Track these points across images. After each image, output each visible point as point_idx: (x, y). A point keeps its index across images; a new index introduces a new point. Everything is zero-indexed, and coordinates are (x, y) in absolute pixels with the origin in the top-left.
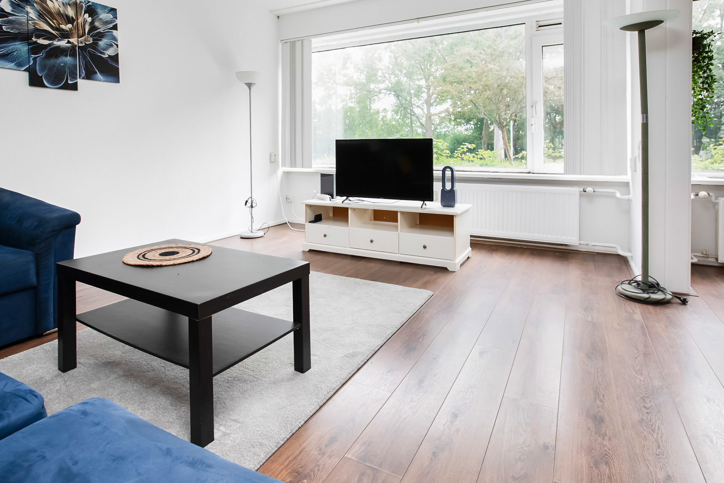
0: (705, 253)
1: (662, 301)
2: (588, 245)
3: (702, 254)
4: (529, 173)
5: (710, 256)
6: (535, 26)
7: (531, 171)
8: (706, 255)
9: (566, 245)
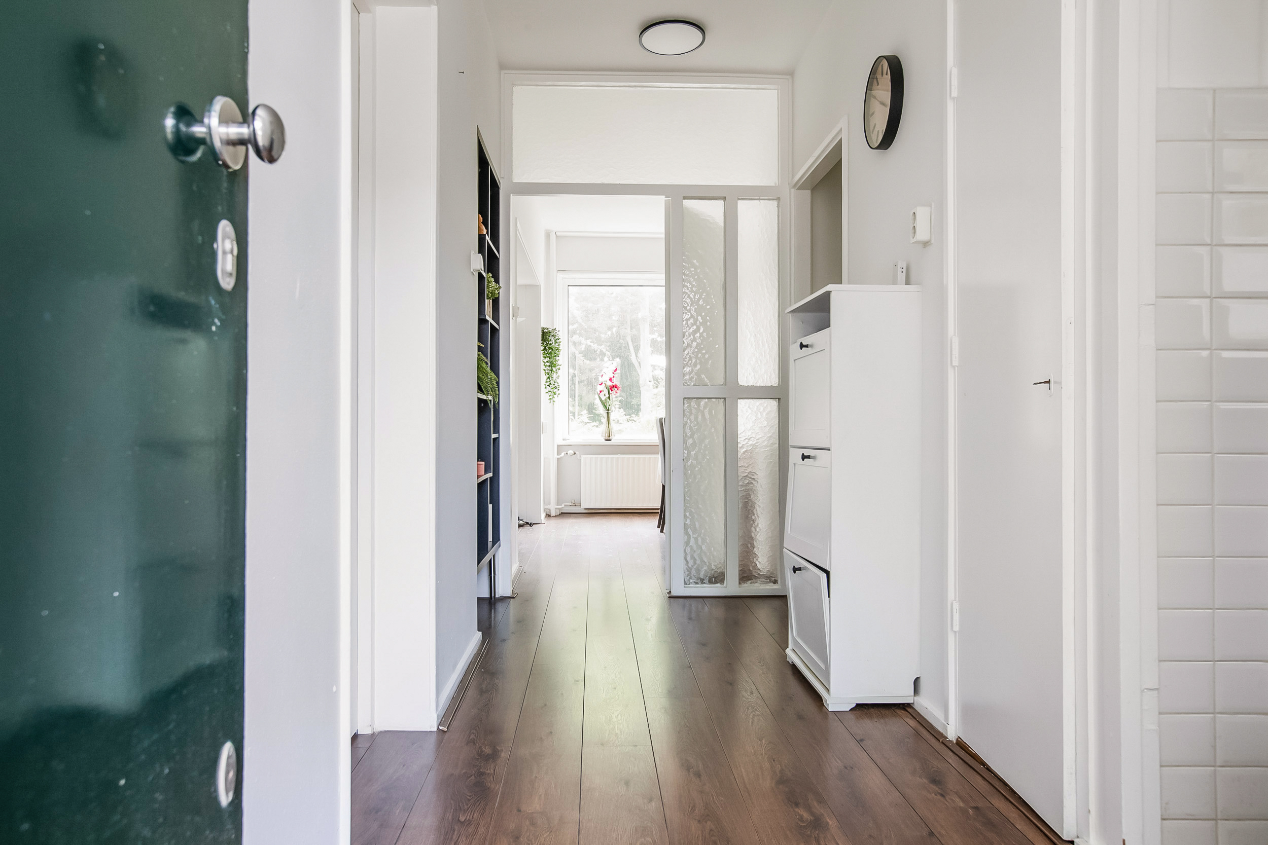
0: (574, 503)
3: (572, 503)
5: (577, 504)
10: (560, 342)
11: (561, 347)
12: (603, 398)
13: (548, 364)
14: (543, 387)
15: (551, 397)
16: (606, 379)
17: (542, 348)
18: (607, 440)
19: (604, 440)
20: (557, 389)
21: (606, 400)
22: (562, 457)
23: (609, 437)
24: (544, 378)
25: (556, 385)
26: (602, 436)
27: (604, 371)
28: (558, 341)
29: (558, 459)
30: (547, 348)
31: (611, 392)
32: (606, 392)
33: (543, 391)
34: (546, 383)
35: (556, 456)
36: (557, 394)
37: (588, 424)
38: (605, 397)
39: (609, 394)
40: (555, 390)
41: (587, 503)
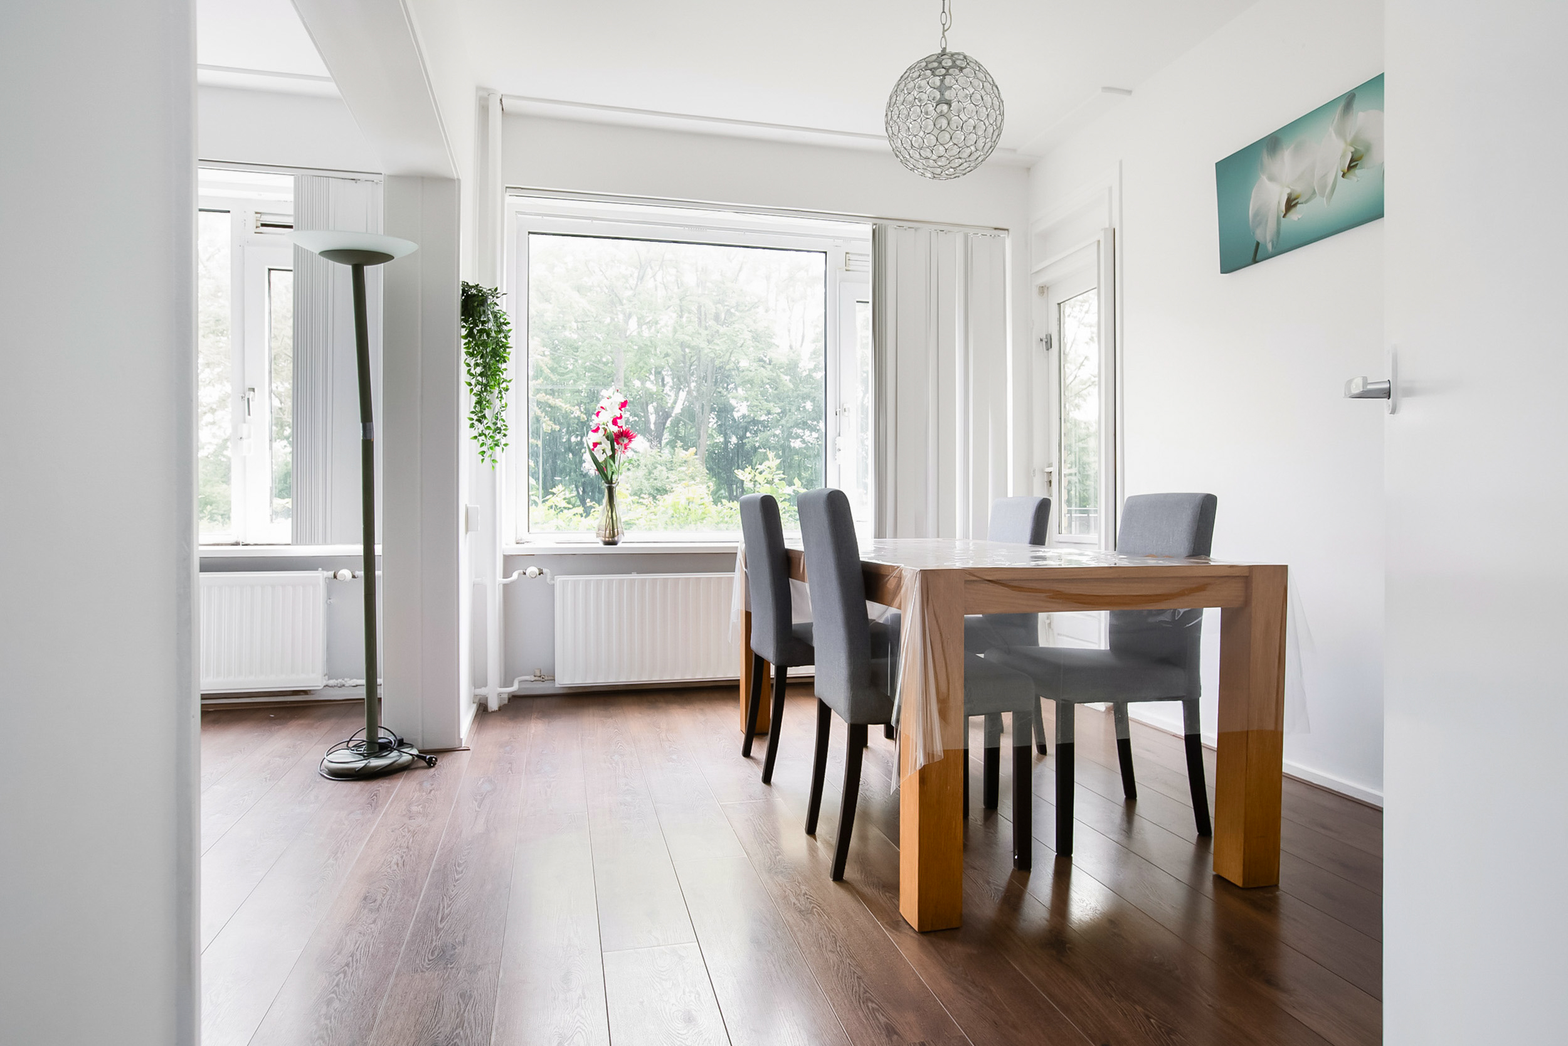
0: (539, 675)
1: (385, 770)
2: (344, 686)
3: (535, 676)
4: (237, 544)
5: (546, 679)
6: (252, 223)
7: (241, 540)
8: (540, 676)
9: (305, 692)
10: (509, 331)
11: (511, 342)
12: (601, 458)
13: (479, 370)
14: (464, 423)
15: (484, 448)
16: (606, 418)
17: (464, 332)
18: (607, 543)
19: (601, 545)
20: (502, 435)
21: (605, 461)
22: (513, 582)
23: (614, 536)
24: (466, 402)
25: (499, 425)
26: (598, 535)
27: (602, 404)
28: (505, 328)
29: (505, 586)
30: (475, 331)
31: (616, 446)
32: (607, 445)
33: (466, 433)
34: (473, 416)
35: (500, 580)
36: (502, 446)
37: (565, 511)
38: (604, 456)
39: (613, 449)
40: (498, 437)
41: (567, 677)
